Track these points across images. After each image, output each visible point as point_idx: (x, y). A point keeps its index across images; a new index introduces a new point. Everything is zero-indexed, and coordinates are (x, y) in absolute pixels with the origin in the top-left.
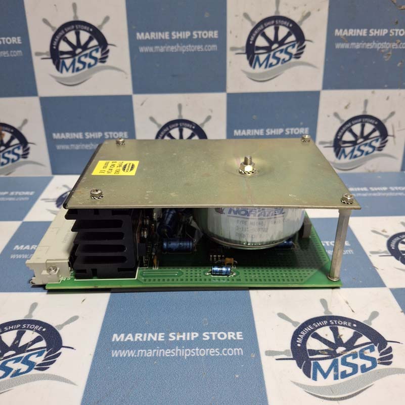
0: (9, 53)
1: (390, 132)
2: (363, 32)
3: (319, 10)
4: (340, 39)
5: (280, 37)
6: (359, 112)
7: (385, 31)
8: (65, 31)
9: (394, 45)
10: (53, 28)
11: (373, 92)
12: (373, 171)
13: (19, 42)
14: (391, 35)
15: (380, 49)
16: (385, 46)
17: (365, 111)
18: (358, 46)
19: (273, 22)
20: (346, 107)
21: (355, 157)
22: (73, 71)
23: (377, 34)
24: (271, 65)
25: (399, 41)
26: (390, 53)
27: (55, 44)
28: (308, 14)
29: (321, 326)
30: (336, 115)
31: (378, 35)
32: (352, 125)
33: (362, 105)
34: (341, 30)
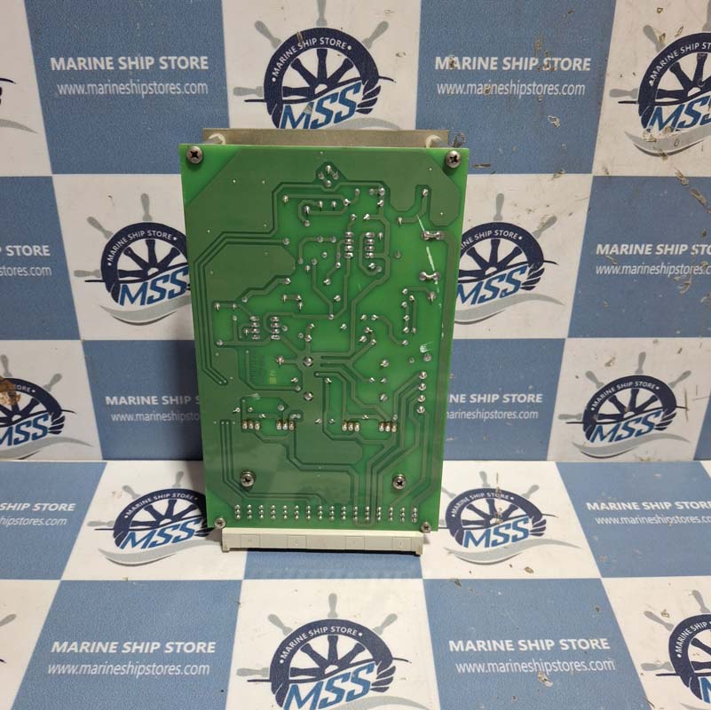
0: (28, 270)
1: (680, 402)
2: (646, 249)
3: (571, 214)
4: (604, 260)
5: (501, 256)
6: (630, 371)
7: (684, 248)
8: (128, 239)
9: (697, 270)
10: (106, 233)
11: (655, 342)
12: (649, 459)
13: (46, 252)
14: (693, 253)
15: (673, 276)
16: (682, 270)
17: (640, 370)
18: (634, 270)
19: (490, 232)
20: (608, 364)
21: (620, 438)
22: (142, 303)
23: (669, 252)
24: (483, 299)
25: (706, 263)
26: (690, 282)
27: (110, 258)
28: (553, 220)
29: (477, 498)
30: (590, 375)
31: (671, 253)
32: (617, 391)
33: (636, 360)
34: (607, 246)
